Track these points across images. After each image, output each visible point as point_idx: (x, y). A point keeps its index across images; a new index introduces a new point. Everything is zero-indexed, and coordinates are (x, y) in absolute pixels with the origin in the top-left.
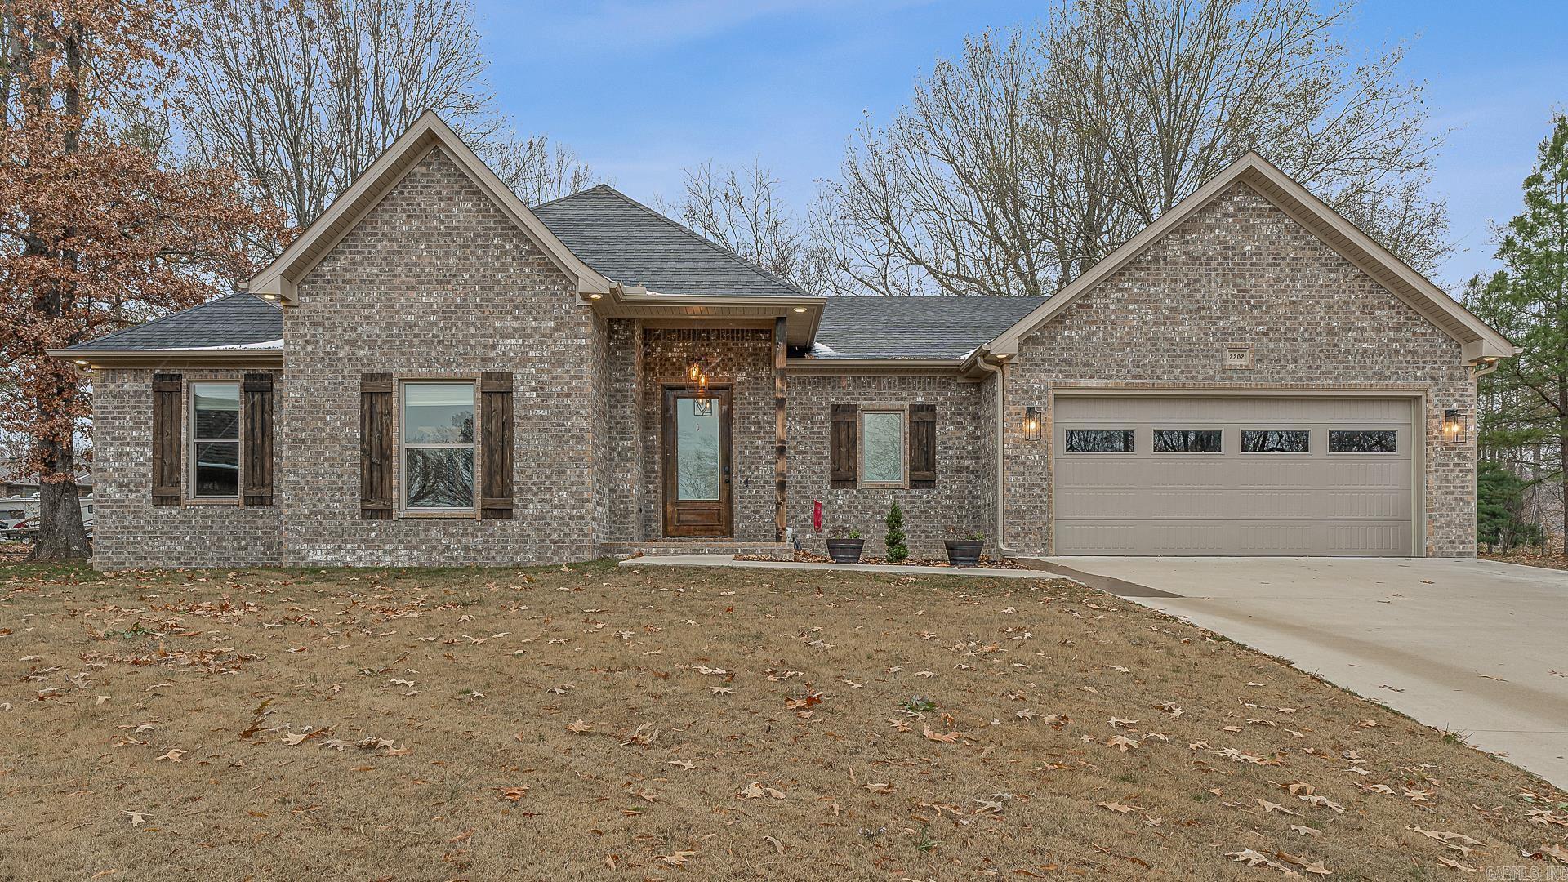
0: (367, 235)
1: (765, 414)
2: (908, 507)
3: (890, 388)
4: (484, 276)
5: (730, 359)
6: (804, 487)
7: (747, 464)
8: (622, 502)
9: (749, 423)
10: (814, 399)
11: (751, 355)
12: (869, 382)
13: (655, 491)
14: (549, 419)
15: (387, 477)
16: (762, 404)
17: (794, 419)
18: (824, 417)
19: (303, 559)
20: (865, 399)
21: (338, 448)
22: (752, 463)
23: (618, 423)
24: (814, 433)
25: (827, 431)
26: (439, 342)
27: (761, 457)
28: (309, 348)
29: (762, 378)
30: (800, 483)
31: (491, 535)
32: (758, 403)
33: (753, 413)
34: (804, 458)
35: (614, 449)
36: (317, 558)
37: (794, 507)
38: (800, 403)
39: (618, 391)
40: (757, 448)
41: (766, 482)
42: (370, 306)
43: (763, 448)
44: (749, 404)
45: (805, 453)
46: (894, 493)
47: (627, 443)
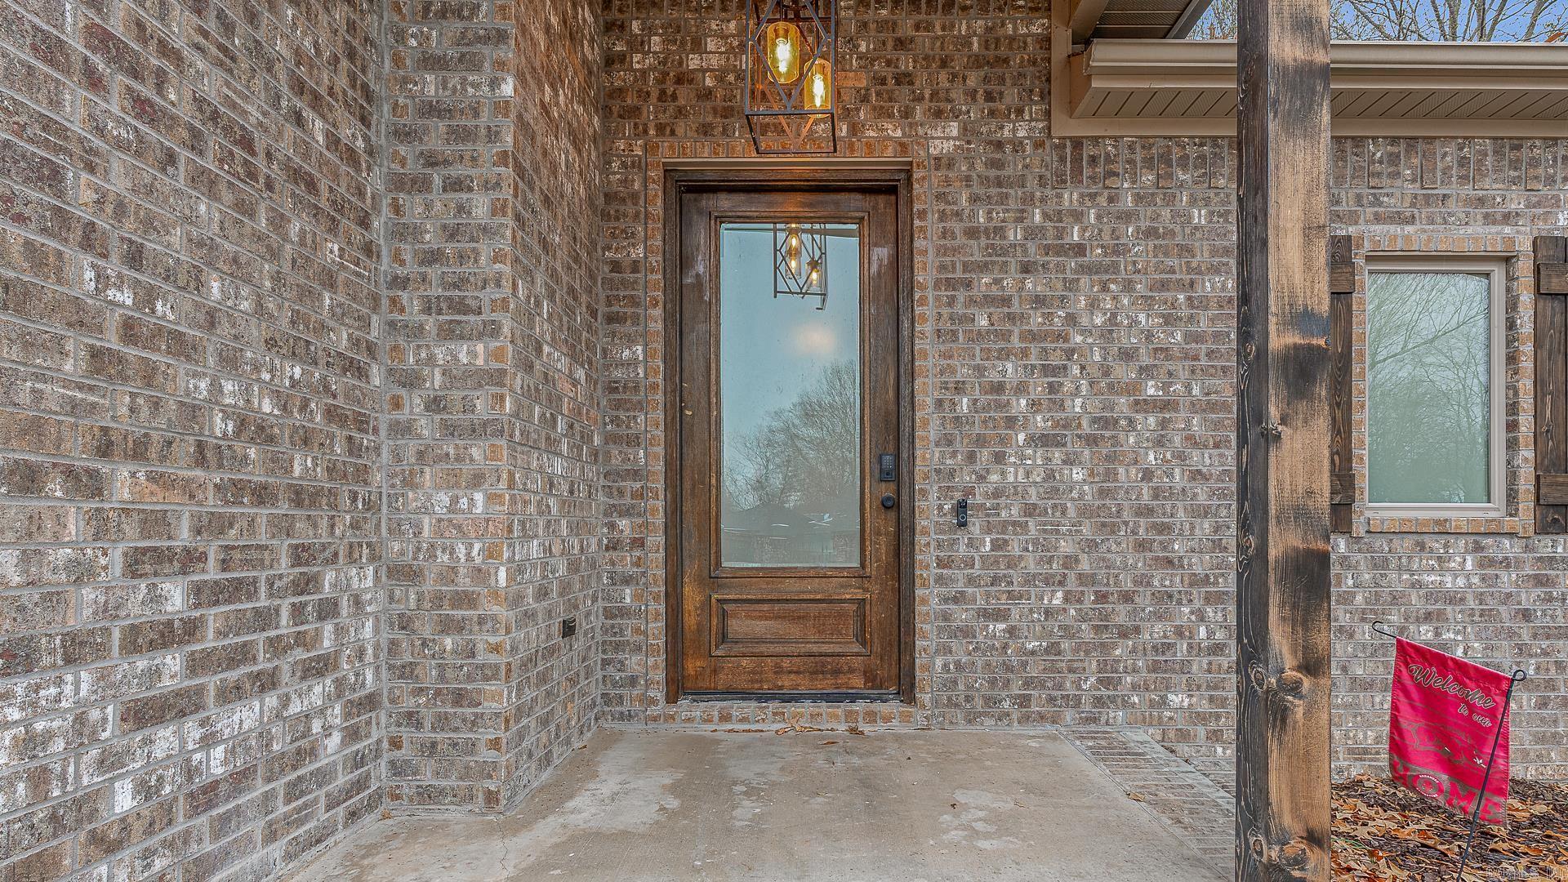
1: (1026, 269)
2: (1529, 597)
3: (1464, 179)
5: (903, 79)
6: (1164, 529)
7: (962, 447)
8: (448, 626)
9: (972, 301)
10: (1199, 216)
11: (977, 62)
12: (1394, 159)
13: (638, 543)
16: (1015, 234)
17: (1128, 286)
20: (1378, 218)
22: (981, 441)
23: (433, 257)
24: (1198, 338)
27: (1011, 422)
29: (1018, 146)
30: (1150, 511)
32: (1000, 231)
33: (984, 267)
34: (1163, 424)
35: (412, 381)
37: (1127, 597)
38: (1151, 233)
39: (431, 109)
40: (998, 388)
41: (1030, 510)
43: (1021, 389)
44: (972, 233)
45: (1166, 405)
46: (1478, 548)
47: (473, 354)
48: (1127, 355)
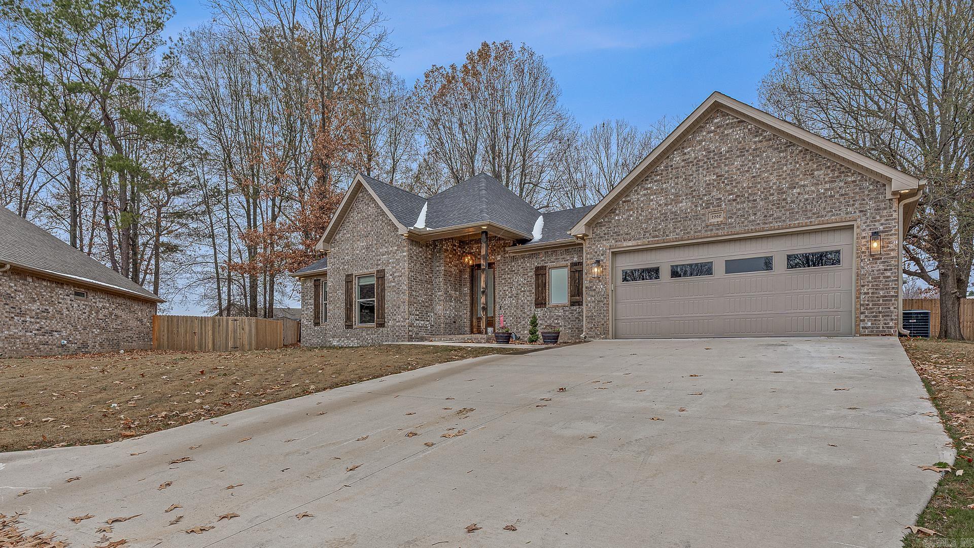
0: (347, 223)
1: (508, 274)
2: (570, 316)
3: (561, 255)
4: (377, 232)
5: (495, 250)
6: (524, 308)
7: (501, 298)
8: (439, 319)
9: (502, 279)
10: (528, 265)
11: (503, 246)
12: (552, 254)
13: (466, 313)
14: (395, 286)
15: (351, 313)
16: (507, 270)
17: (520, 275)
18: (532, 274)
19: (331, 344)
20: (550, 262)
21: (340, 303)
22: (503, 298)
23: (438, 285)
24: (528, 282)
25: (533, 280)
26: (366, 260)
27: (506, 295)
28: (333, 267)
29: (507, 257)
30: (522, 306)
31: (379, 334)
32: (505, 269)
33: (503, 274)
34: (524, 294)
35: (436, 296)
36: (335, 344)
37: (519, 318)
38: (522, 268)
39: (438, 271)
40: (505, 291)
41: (508, 307)
42: (348, 249)
43: (507, 290)
44: (502, 270)
45: (525, 291)
46: (563, 309)
47: (440, 293)
48: (520, 285)
